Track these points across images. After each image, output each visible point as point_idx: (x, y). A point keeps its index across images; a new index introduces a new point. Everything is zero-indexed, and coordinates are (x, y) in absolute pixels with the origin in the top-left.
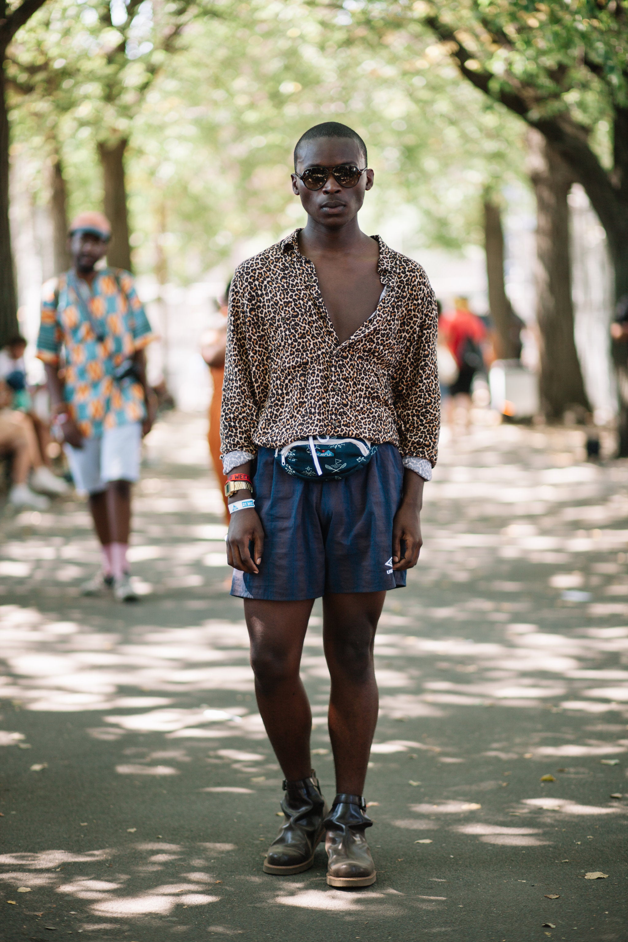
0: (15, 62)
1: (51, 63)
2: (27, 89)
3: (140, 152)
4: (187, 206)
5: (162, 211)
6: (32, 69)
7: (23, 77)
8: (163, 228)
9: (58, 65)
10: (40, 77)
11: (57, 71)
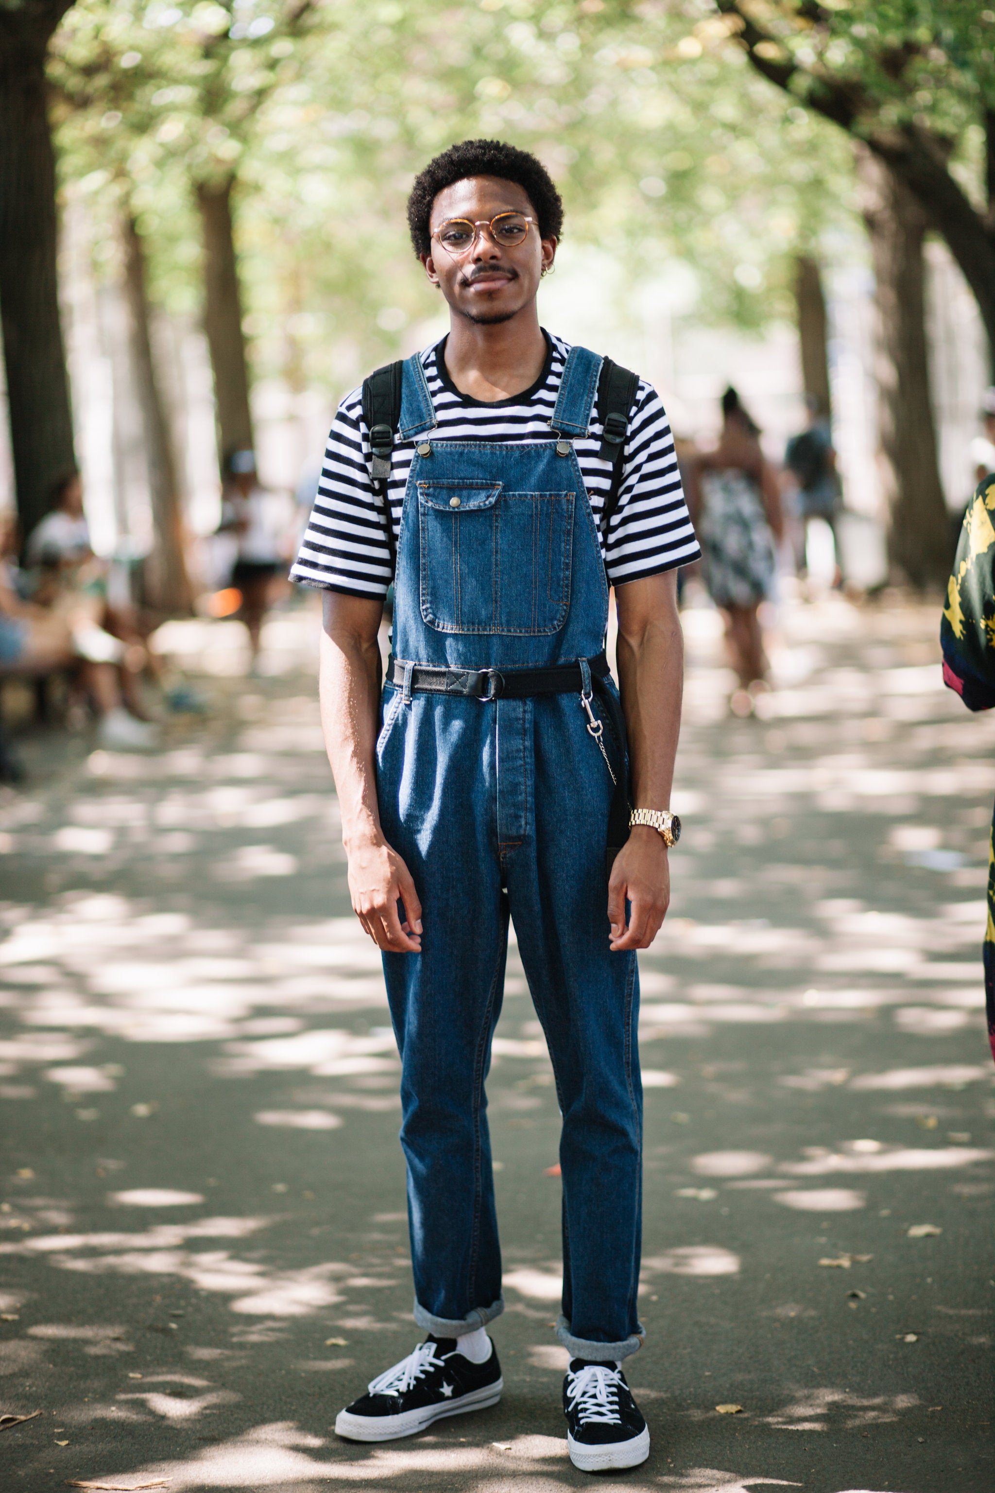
0: (62, 59)
1: (116, 59)
2: (81, 102)
3: (257, 188)
4: (332, 269)
5: (294, 278)
6: (89, 70)
7: (74, 83)
8: (296, 305)
9: (127, 61)
10: (101, 81)
11: (125, 72)
